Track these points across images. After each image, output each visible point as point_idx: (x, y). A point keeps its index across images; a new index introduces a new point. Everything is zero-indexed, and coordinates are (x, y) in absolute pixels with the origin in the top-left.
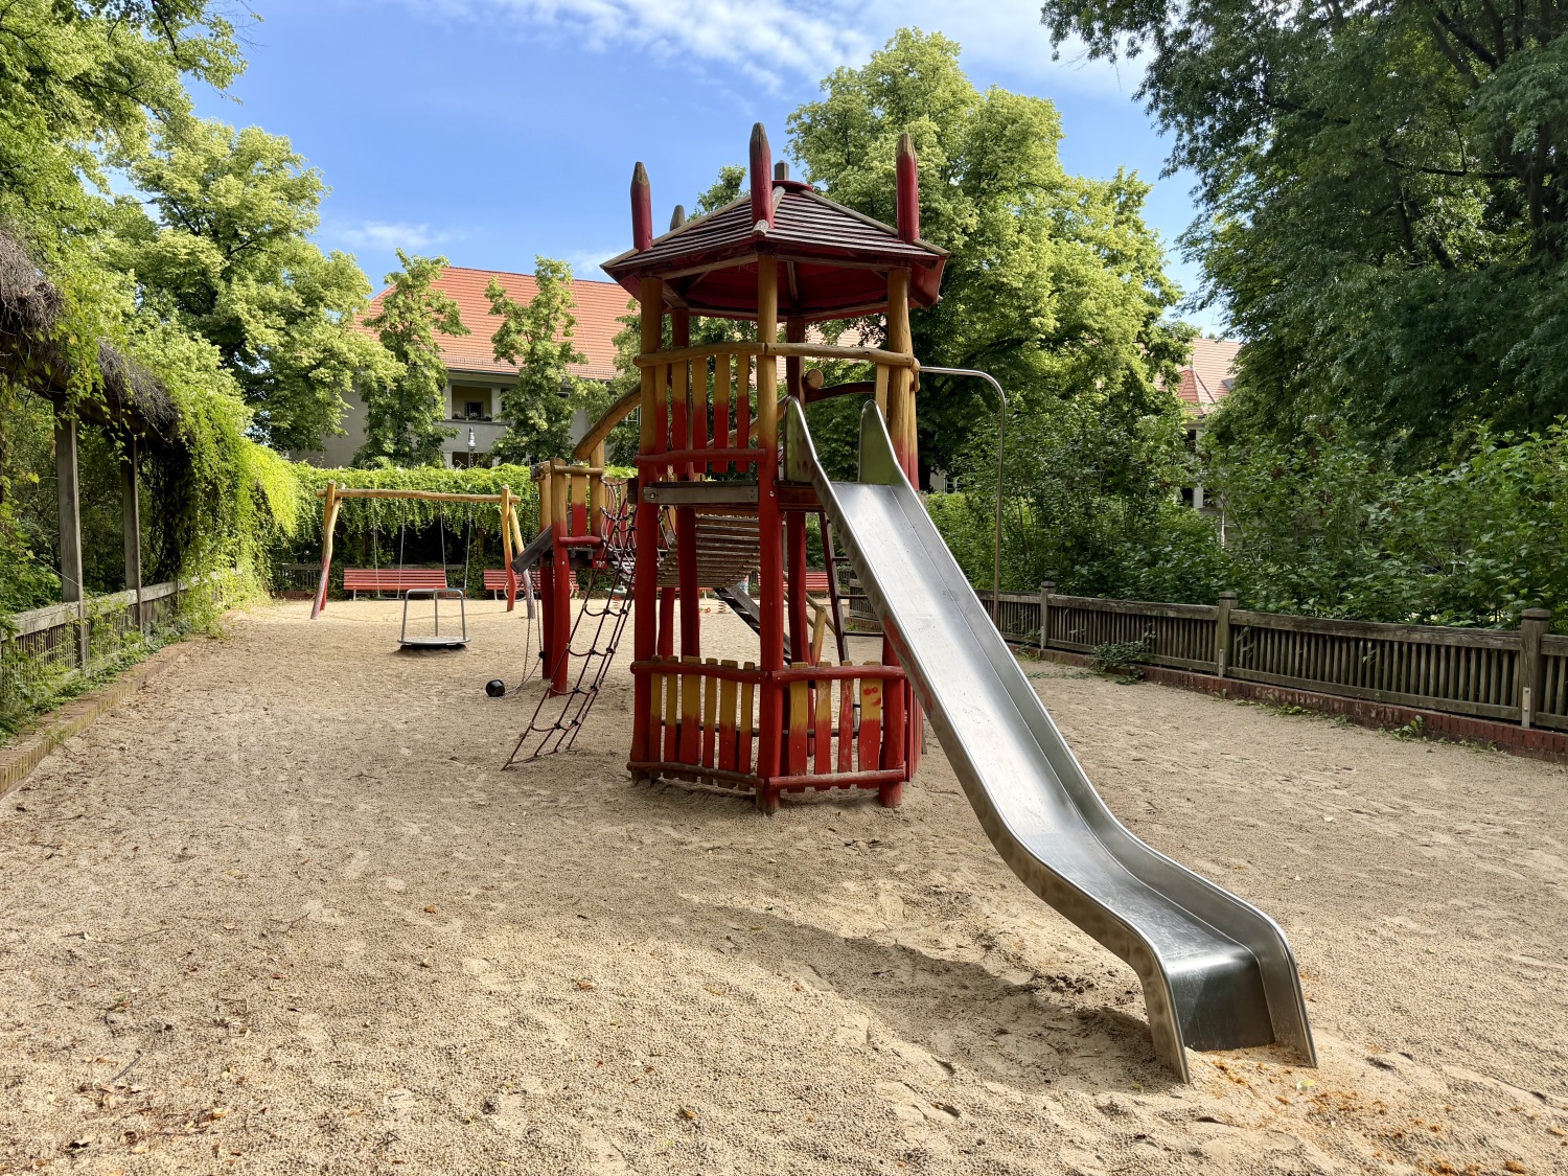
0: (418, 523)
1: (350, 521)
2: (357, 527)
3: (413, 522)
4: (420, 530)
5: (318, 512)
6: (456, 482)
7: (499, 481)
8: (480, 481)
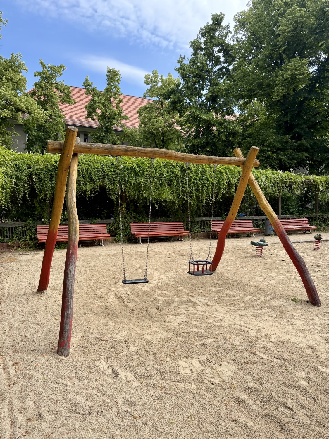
0: (88, 193)
1: (41, 191)
2: (46, 195)
3: (86, 191)
4: (89, 197)
5: (16, 184)
6: (112, 164)
7: (140, 163)
8: (128, 164)
